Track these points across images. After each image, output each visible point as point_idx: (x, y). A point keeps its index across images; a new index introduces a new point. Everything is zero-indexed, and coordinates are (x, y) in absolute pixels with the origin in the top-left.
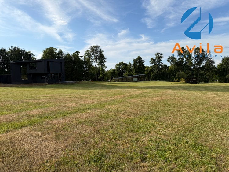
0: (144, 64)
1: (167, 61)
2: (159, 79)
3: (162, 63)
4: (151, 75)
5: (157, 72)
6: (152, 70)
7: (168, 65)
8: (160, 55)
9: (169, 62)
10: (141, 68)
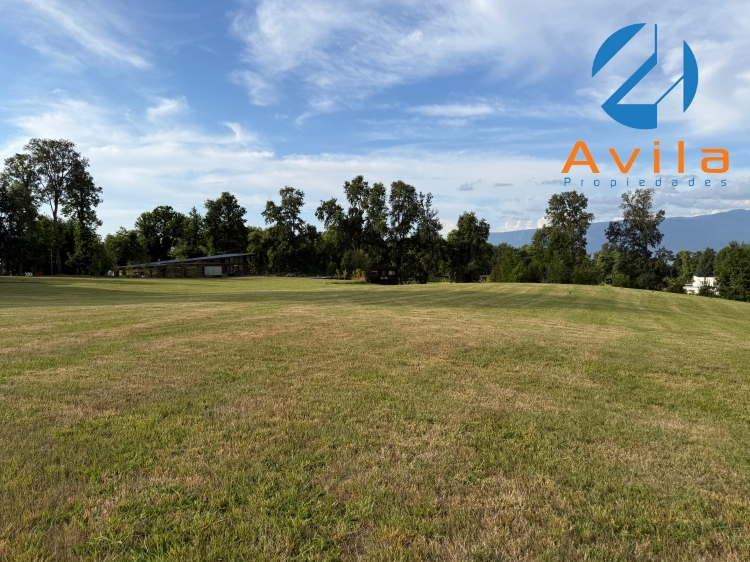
0: (245, 221)
1: (316, 214)
2: (293, 272)
3: (301, 221)
4: (267, 257)
5: (288, 247)
6: (270, 240)
7: (321, 227)
8: (295, 196)
10: (235, 232)
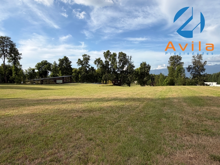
0: (71, 65)
1: (94, 63)
3: (89, 65)
4: (79, 77)
8: (87, 57)
9: (96, 64)
10: (68, 69)
